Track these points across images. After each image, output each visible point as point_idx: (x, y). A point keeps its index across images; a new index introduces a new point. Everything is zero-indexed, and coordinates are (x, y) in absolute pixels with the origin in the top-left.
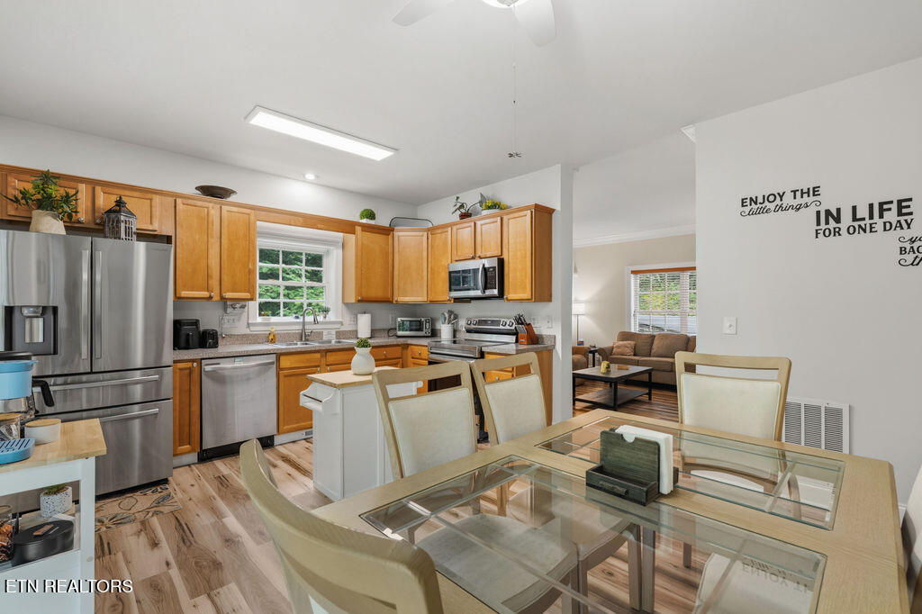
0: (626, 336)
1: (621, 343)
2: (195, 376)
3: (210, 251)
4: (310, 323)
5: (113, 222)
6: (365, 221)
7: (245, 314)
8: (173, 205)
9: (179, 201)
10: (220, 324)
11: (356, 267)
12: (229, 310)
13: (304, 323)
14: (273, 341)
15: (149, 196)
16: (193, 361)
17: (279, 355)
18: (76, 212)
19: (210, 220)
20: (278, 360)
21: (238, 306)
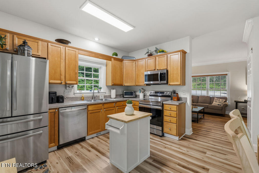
2: (57, 115)
3: (61, 65)
4: (96, 93)
5: (22, 50)
6: (114, 56)
7: (73, 89)
8: (47, 46)
9: (49, 44)
10: (64, 93)
11: (112, 73)
12: (68, 88)
13: (94, 93)
14: (83, 100)
15: (37, 41)
16: (56, 109)
17: (88, 105)
18: (5, 45)
19: (61, 52)
20: (88, 107)
21: (71, 86)
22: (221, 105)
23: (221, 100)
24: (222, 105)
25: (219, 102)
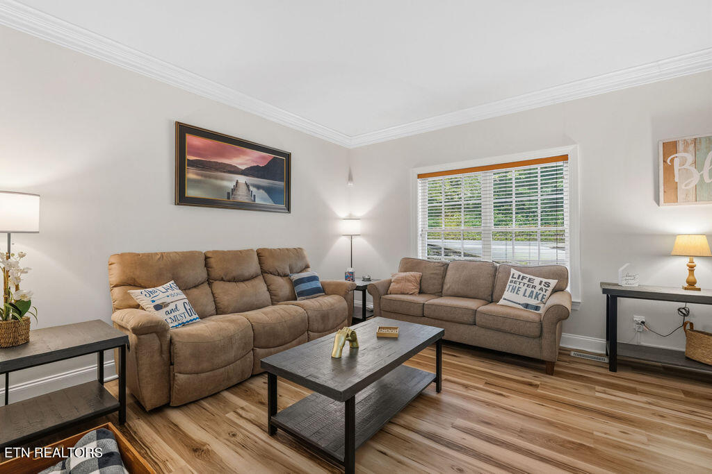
0: (410, 264)
1: (403, 274)
22: (537, 308)
23: (537, 280)
24: (542, 305)
25: (529, 290)
